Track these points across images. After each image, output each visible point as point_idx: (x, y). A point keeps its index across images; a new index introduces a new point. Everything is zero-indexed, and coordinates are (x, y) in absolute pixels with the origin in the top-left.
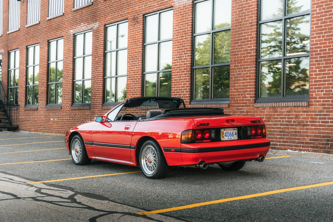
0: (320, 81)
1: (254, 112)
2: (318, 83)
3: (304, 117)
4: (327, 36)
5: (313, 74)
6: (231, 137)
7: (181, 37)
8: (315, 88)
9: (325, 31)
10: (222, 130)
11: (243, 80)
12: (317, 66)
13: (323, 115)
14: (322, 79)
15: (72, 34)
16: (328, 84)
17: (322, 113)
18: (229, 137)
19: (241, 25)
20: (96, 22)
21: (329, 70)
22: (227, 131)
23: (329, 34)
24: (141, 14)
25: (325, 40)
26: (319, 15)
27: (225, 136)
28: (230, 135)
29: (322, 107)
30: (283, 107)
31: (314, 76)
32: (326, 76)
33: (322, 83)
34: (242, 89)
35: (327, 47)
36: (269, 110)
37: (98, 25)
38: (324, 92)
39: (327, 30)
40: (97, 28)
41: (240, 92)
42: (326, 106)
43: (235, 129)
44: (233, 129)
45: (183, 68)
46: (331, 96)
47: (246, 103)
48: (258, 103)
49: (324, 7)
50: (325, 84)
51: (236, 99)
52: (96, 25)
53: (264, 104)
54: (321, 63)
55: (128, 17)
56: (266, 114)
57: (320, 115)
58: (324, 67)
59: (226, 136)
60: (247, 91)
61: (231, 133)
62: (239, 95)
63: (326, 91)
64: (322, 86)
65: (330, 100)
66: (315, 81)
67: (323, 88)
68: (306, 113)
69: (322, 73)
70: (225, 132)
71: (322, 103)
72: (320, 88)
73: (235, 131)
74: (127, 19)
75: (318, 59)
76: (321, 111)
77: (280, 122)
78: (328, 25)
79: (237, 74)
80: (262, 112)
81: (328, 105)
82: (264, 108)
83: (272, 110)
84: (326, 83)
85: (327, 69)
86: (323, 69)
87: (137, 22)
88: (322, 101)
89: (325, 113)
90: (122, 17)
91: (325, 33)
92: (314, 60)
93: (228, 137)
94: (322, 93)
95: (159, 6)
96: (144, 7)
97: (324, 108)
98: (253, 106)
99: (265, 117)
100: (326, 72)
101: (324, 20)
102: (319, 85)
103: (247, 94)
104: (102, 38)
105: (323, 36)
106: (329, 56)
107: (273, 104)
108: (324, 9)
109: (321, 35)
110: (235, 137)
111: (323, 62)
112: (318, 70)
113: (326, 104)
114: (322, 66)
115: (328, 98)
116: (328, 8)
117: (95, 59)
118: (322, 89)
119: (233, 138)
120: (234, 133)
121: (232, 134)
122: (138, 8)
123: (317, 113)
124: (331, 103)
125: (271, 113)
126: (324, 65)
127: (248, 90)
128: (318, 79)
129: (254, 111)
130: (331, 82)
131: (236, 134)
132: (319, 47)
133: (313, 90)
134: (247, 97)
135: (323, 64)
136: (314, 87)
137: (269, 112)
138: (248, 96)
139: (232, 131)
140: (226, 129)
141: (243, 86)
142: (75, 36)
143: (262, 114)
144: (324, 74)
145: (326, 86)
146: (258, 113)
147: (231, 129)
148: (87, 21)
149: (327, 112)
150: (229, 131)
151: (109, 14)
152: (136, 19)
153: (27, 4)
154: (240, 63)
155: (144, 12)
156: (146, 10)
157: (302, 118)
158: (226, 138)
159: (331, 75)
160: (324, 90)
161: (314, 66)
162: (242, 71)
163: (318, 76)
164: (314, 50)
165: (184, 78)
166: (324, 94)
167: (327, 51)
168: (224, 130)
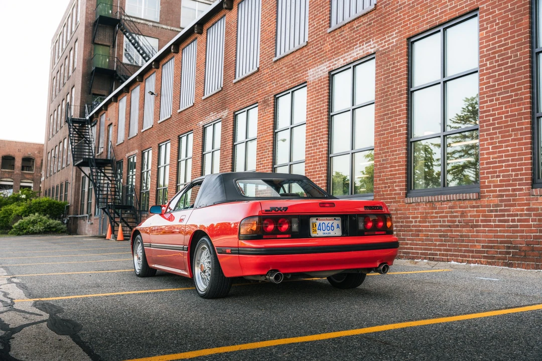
0: (495, 162)
1: (406, 210)
2: (491, 165)
3: (473, 214)
4: (503, 98)
5: (484, 153)
6: (329, 232)
7: (316, 118)
8: (488, 173)
9: (499, 92)
10: (313, 220)
11: (391, 167)
12: (489, 141)
13: (501, 211)
14: (497, 160)
15: (201, 126)
16: (506, 166)
17: (499, 208)
18: (326, 231)
19: (387, 95)
20: (225, 110)
21: (507, 146)
22: (322, 222)
23: (505, 95)
24: (272, 94)
25: (500, 104)
26: (491, 71)
27: (318, 229)
28: (328, 227)
29: (499, 199)
30: (444, 201)
31: (486, 156)
32: (504, 154)
33: (497, 164)
34: (390, 179)
35: (503, 113)
36: (424, 206)
37: (227, 113)
38: (501, 178)
39: (503, 91)
40: (226, 116)
41: (387, 183)
42: (505, 198)
43: (336, 218)
44: (333, 218)
45: (318, 157)
46: (511, 182)
47: (395, 198)
48: (410, 197)
49: (497, 58)
50: (502, 166)
51: (381, 193)
52: (225, 114)
53: (418, 199)
54: (494, 136)
55: (258, 100)
56: (420, 212)
57: (496, 211)
58: (500, 142)
59: (320, 229)
60: (395, 182)
61: (330, 225)
62: (385, 187)
63: (503, 176)
64: (498, 170)
65: (510, 188)
66: (487, 163)
67: (500, 172)
68: (475, 209)
69: (497, 150)
70: (318, 223)
71: (498, 193)
72: (495, 172)
73: (337, 222)
74: (257, 103)
75: (491, 131)
76: (497, 206)
77: (441, 222)
78: (504, 83)
79: (383, 160)
80: (415, 209)
81: (507, 195)
82: (418, 204)
83: (428, 206)
84: (504, 164)
85: (503, 144)
86: (498, 145)
87: (268, 105)
88: (499, 190)
89: (503, 208)
90: (252, 101)
91: (499, 94)
92: (485, 133)
93: (324, 232)
94: (499, 179)
95: (292, 83)
96: (275, 86)
97: (501, 201)
98: (403, 202)
99: (419, 216)
100: (503, 149)
101: (497, 77)
102: (493, 168)
103: (396, 186)
104: (231, 127)
105: (497, 99)
106: (506, 127)
107: (430, 197)
108: (497, 61)
109: (494, 98)
110: (338, 232)
111: (498, 135)
112: (490, 147)
113: (504, 194)
114: (497, 140)
115: (506, 186)
116: (503, 60)
117: (223, 153)
118: (498, 174)
119: (332, 234)
120: (335, 225)
121: (332, 226)
122: (269, 88)
123: (491, 208)
124: (511, 193)
125: (427, 211)
126: (500, 139)
127: (397, 180)
128: (491, 160)
129: (404, 209)
130: (510, 163)
131: (338, 227)
132: (491, 115)
133: (485, 175)
134: (396, 190)
135: (498, 138)
136: (485, 171)
137: (425, 209)
138: (397, 188)
139: (331, 222)
140: (321, 218)
141: (391, 175)
142: (204, 129)
143: (416, 211)
144: (500, 152)
145: (504, 168)
146: (411, 211)
147: (328, 218)
148: (217, 110)
149: (506, 206)
150: (326, 222)
151: (238, 99)
152: (266, 102)
153: (161, 98)
154: (386, 145)
155: (275, 93)
156: (277, 90)
157: (471, 216)
158: (320, 233)
159: (510, 153)
160: (501, 174)
161: (486, 142)
162: (389, 156)
163: (491, 156)
164: (485, 119)
165: (319, 169)
166: (501, 181)
167: (504, 119)
168: (317, 219)
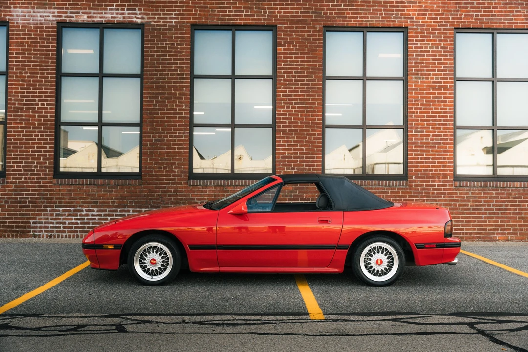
0: (291, 157)
1: (189, 191)
2: (287, 159)
4: (298, 107)
5: (280, 148)
8: (283, 165)
11: (168, 148)
12: (285, 140)
13: (295, 196)
14: (292, 155)
16: (300, 161)
17: (293, 194)
19: (161, 74)
21: (301, 146)
23: (300, 105)
25: (296, 111)
26: (288, 82)
31: (281, 151)
32: (298, 152)
33: (292, 159)
34: (167, 160)
35: (298, 119)
36: (214, 189)
38: (296, 170)
39: (299, 101)
41: (162, 164)
47: (173, 180)
51: (154, 173)
54: (290, 136)
57: (291, 196)
58: (294, 142)
66: (283, 157)
67: (294, 165)
69: (293, 148)
72: (291, 165)
75: (287, 132)
76: (291, 192)
78: (300, 96)
79: (156, 140)
80: (202, 191)
84: (298, 160)
85: (298, 144)
89: (297, 194)
91: (296, 104)
94: (293, 171)
97: (295, 188)
100: (298, 148)
101: (294, 89)
102: (288, 161)
103: (175, 168)
105: (293, 107)
106: (301, 130)
108: (294, 76)
109: (291, 105)
112: (286, 144)
114: (293, 140)
116: (299, 76)
118: (293, 167)
123: (286, 194)
126: (295, 140)
127: (177, 162)
128: (287, 155)
130: (304, 159)
132: (287, 119)
133: (281, 167)
135: (294, 138)
136: (281, 163)
138: (177, 170)
141: (168, 156)
144: (295, 150)
145: (298, 163)
149: (299, 192)
154: (161, 125)
159: (304, 151)
160: (296, 167)
161: (282, 140)
162: (166, 137)
163: (287, 152)
164: (281, 121)
167: (299, 124)
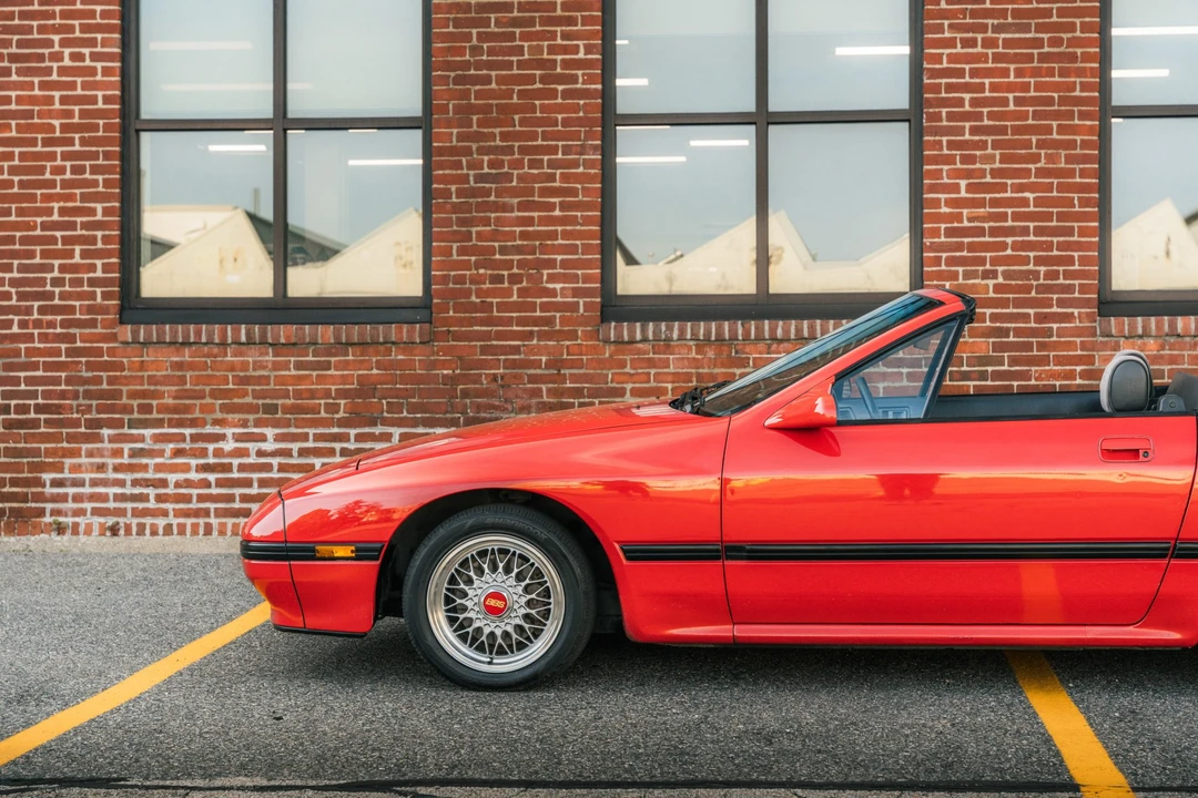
0: (980, 232)
2: (966, 240)
4: (1006, 44)
5: (939, 200)
8: (951, 261)
9: (996, 21)
11: (524, 207)
12: (959, 166)
13: (998, 375)
14: (986, 225)
16: (1018, 246)
17: (990, 369)
21: (1020, 188)
23: (1016, 36)
25: (999, 58)
29: (992, 340)
31: (943, 210)
32: (1010, 210)
33: (987, 239)
35: (1010, 87)
36: (696, 355)
38: (1000, 280)
39: (1010, 20)
42: (1011, 339)
46: (1033, 294)
47: (547, 321)
50: (1004, 246)
51: (475, 300)
53: (670, 328)
54: (978, 153)
57: (983, 376)
58: (995, 173)
63: (1007, 275)
64: (988, 255)
65: (1031, 311)
66: (950, 232)
67: (995, 261)
69: (988, 196)
71: (988, 323)
72: (982, 261)
75: (967, 137)
76: (984, 361)
80: (652, 364)
81: (1018, 332)
82: (668, 345)
83: (711, 354)
84: (1009, 240)
85: (1009, 182)
86: (988, 179)
88: (992, 314)
89: (1006, 368)
91: (998, 29)
92: (944, 139)
94: (991, 282)
97: (998, 347)
99: (669, 386)
100: (1009, 194)
102: (972, 248)
103: (553, 278)
105: (989, 43)
106: (1018, 130)
109: (979, 36)
111: (989, 151)
112: (963, 183)
113: (1009, 329)
114: (988, 167)
115: (1018, 303)
118: (988, 267)
123: (965, 368)
124: (1033, 325)
125: (705, 371)
126: (997, 165)
127: (559, 257)
128: (966, 224)
129: (599, 361)
130: (1032, 238)
132: (967, 88)
133: (943, 267)
134: (551, 293)
135: (991, 159)
136: (944, 255)
138: (558, 286)
143: (653, 371)
144: (995, 203)
145: (1009, 252)
149: (1013, 361)
159: (1032, 209)
160: (1000, 269)
161: (946, 167)
163: (965, 211)
164: (943, 95)
166: (998, 288)
167: (1012, 107)
